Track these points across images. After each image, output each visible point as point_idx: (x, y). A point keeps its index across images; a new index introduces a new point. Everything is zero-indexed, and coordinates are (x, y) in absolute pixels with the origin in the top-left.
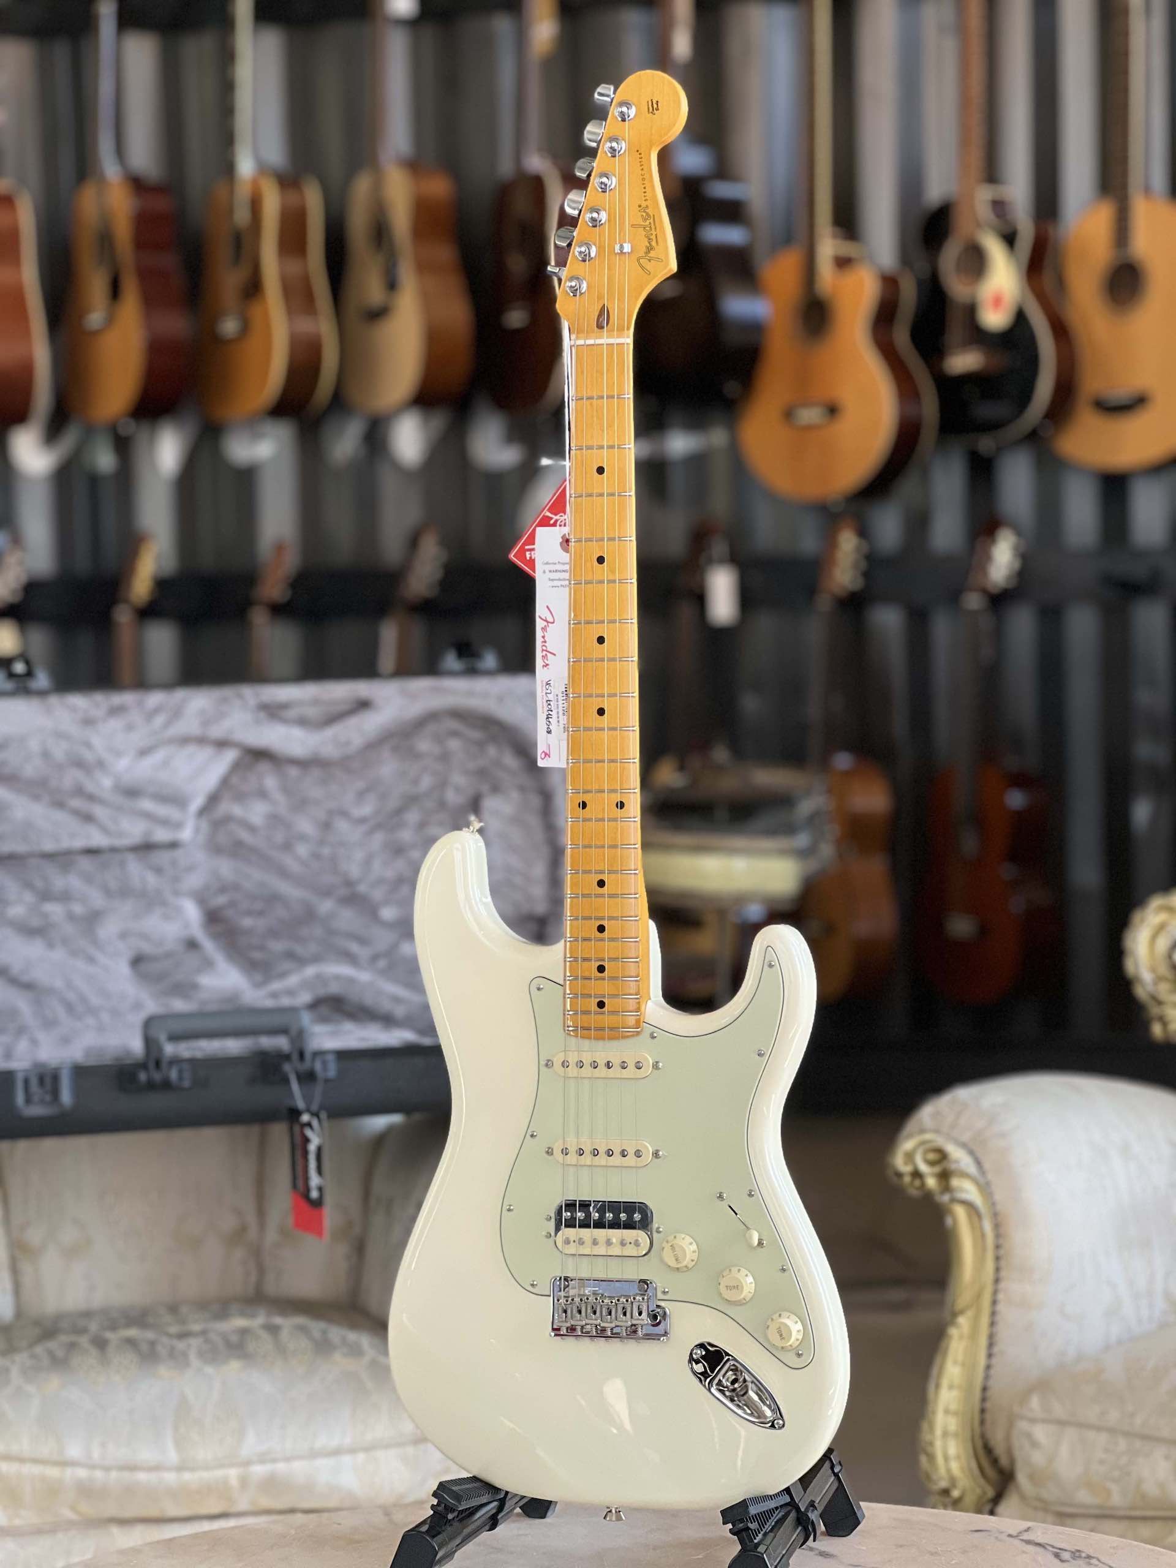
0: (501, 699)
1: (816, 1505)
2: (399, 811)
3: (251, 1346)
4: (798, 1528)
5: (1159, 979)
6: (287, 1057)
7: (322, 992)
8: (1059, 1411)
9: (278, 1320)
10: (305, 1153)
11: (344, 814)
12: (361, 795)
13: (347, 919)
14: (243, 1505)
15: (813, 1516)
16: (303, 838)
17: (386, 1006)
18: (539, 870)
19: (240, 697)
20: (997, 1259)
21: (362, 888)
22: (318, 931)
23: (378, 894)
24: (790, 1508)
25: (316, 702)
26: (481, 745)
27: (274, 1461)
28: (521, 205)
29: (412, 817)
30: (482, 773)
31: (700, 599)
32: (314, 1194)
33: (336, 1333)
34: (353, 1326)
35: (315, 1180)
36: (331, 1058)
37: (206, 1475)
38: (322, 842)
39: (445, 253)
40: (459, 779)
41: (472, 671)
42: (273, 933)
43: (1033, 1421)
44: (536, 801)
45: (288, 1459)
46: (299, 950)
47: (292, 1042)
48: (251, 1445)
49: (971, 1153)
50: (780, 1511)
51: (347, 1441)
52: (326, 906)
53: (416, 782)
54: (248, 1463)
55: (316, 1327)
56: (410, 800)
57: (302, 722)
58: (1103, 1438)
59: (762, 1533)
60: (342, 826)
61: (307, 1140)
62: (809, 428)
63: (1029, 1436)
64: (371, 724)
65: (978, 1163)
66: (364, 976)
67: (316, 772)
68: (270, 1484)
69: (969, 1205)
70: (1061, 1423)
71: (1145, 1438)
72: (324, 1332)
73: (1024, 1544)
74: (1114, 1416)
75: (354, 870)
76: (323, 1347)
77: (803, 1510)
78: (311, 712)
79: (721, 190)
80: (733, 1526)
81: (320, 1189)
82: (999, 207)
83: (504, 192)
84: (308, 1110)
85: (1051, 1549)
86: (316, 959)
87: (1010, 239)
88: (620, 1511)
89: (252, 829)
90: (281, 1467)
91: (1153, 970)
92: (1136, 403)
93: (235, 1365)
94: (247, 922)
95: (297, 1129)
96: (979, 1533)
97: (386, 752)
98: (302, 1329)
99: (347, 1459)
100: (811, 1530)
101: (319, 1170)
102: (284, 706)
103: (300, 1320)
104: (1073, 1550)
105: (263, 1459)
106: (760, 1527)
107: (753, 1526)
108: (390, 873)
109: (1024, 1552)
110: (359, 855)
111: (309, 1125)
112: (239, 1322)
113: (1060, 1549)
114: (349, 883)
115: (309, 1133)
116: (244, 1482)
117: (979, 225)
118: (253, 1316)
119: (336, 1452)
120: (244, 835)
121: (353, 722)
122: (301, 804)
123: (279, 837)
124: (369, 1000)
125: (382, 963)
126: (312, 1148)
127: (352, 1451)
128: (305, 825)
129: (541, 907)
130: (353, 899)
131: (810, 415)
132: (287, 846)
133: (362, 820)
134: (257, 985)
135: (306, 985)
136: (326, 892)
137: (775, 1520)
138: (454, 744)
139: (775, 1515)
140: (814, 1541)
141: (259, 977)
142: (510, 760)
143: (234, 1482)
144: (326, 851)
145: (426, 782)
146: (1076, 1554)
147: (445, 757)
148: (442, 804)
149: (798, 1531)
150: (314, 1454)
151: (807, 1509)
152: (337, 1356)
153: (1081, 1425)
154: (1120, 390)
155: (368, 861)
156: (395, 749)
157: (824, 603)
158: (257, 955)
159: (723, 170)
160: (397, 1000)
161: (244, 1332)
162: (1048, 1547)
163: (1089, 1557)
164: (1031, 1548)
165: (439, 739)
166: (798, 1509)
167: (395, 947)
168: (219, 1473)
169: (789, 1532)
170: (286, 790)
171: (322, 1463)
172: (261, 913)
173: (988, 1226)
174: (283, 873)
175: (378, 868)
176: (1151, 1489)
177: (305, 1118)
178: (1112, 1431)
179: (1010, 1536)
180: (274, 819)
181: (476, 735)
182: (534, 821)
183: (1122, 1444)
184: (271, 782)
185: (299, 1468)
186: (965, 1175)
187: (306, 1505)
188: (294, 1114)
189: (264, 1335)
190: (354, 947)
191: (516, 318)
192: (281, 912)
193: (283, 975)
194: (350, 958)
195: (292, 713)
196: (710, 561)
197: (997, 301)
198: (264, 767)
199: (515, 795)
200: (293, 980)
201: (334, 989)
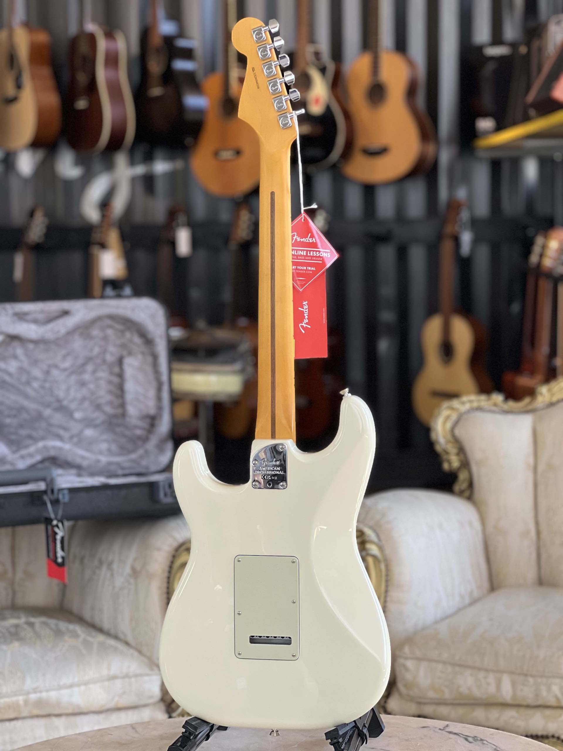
0: (133, 309)
1: (366, 725)
2: (84, 365)
3: (22, 634)
4: (358, 738)
5: (448, 442)
6: (45, 492)
7: (46, 454)
8: (418, 653)
9: (32, 620)
10: (55, 540)
11: (56, 366)
12: (65, 357)
13: (58, 418)
14: (25, 713)
15: (365, 731)
16: (36, 379)
17: (78, 461)
18: (152, 393)
19: (4, 309)
20: (387, 581)
21: (65, 403)
22: (44, 425)
23: (73, 406)
24: (355, 728)
25: (42, 312)
26: (122, 332)
27: (41, 692)
28: (83, 48)
29: (90, 368)
30: (123, 346)
31: (173, 244)
32: (60, 560)
33: (63, 625)
34: (70, 621)
35: (60, 553)
36: (66, 492)
37: (7, 700)
38: (45, 381)
39: (46, 71)
40: (112, 349)
41: (119, 296)
42: (21, 426)
43: (406, 658)
44: (150, 359)
45: (47, 691)
46: (34, 434)
47: (47, 485)
48: (29, 684)
49: (375, 531)
50: (350, 731)
51: (76, 680)
52: (47, 412)
53: (91, 350)
54: (28, 693)
55: (52, 622)
56: (89, 360)
57: (35, 321)
58: (440, 666)
59: (344, 743)
60: (55, 372)
61: (55, 534)
62: (227, 161)
63: (404, 666)
64: (70, 322)
65: (378, 536)
66: (67, 446)
67: (42, 346)
68: (39, 703)
69: (374, 557)
70: (419, 659)
71: (460, 666)
72: (57, 625)
73: (448, 733)
74: (445, 656)
75: (61, 394)
76: (58, 633)
77: (361, 729)
78: (40, 317)
79: (182, 43)
80: (331, 741)
81: (63, 558)
82: (317, 55)
83: (74, 42)
84: (56, 519)
85: (462, 736)
86: (43, 438)
87: (323, 70)
88: (278, 731)
89: (10, 374)
90: (44, 695)
91: (444, 437)
92: (382, 151)
93: (16, 644)
94: (8, 421)
95: (50, 528)
96: (425, 729)
97: (76, 337)
98: (45, 623)
99: (76, 689)
100: (365, 739)
101: (63, 549)
102: (26, 314)
103: (43, 619)
104: (473, 736)
105: (35, 691)
106: (343, 740)
107: (341, 740)
108: (79, 395)
109: (450, 738)
110: (63, 387)
111: (57, 526)
112: (13, 621)
113: (466, 736)
114: (59, 401)
115: (56, 530)
116: (26, 702)
117: (307, 64)
118: (19, 618)
119: (71, 686)
120: (7, 378)
121: (61, 321)
122: (35, 362)
123: (24, 378)
124: (69, 458)
125: (75, 440)
126: (58, 537)
127: (78, 685)
128: (37, 372)
129: (152, 411)
130: (61, 408)
131: (226, 155)
132: (28, 383)
133: (65, 370)
134: (14, 452)
135: (38, 451)
136: (48, 405)
137: (349, 735)
138: (110, 332)
139: (348, 733)
140: (366, 743)
141: (14, 448)
142: (137, 339)
143: (21, 702)
144: (47, 385)
145: (96, 350)
146: (475, 738)
147: (105, 338)
148: (104, 361)
149: (359, 739)
150: (60, 688)
151: (362, 729)
152: (66, 638)
153: (430, 660)
154: (376, 144)
155: (68, 390)
156: (81, 334)
157: (233, 246)
158: (13, 437)
159: (181, 34)
160: (83, 458)
161: (17, 626)
162: (460, 735)
163: (481, 740)
164: (451, 736)
165: (103, 329)
166: (358, 728)
167: (81, 431)
168: (14, 699)
169: (356, 741)
170: (26, 355)
171: (65, 692)
172: (15, 416)
173: (383, 566)
174: (27, 396)
175: (73, 393)
176: (464, 690)
177: (55, 522)
178: (444, 663)
179: (440, 729)
180: (21, 370)
181: (120, 327)
182: (149, 369)
183: (449, 669)
184: (19, 351)
185: (53, 695)
186: (372, 542)
187: (57, 712)
188: (48, 521)
189: (25, 626)
190: (62, 432)
191: (82, 104)
192: (25, 416)
193: (27, 447)
194: (60, 438)
195: (29, 317)
196: (178, 225)
197: (317, 101)
198: (16, 343)
199: (140, 357)
200: (32, 449)
201: (52, 453)
